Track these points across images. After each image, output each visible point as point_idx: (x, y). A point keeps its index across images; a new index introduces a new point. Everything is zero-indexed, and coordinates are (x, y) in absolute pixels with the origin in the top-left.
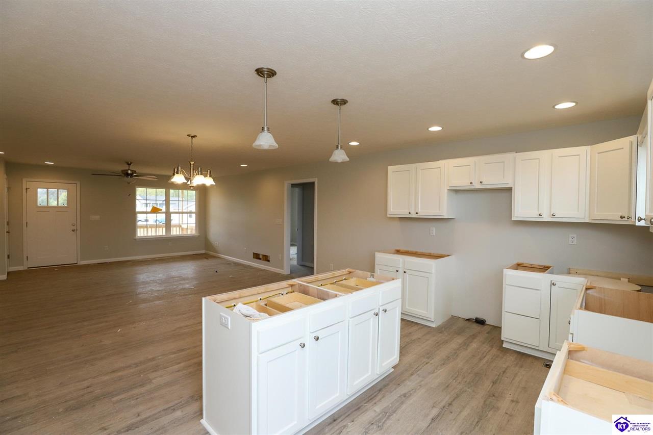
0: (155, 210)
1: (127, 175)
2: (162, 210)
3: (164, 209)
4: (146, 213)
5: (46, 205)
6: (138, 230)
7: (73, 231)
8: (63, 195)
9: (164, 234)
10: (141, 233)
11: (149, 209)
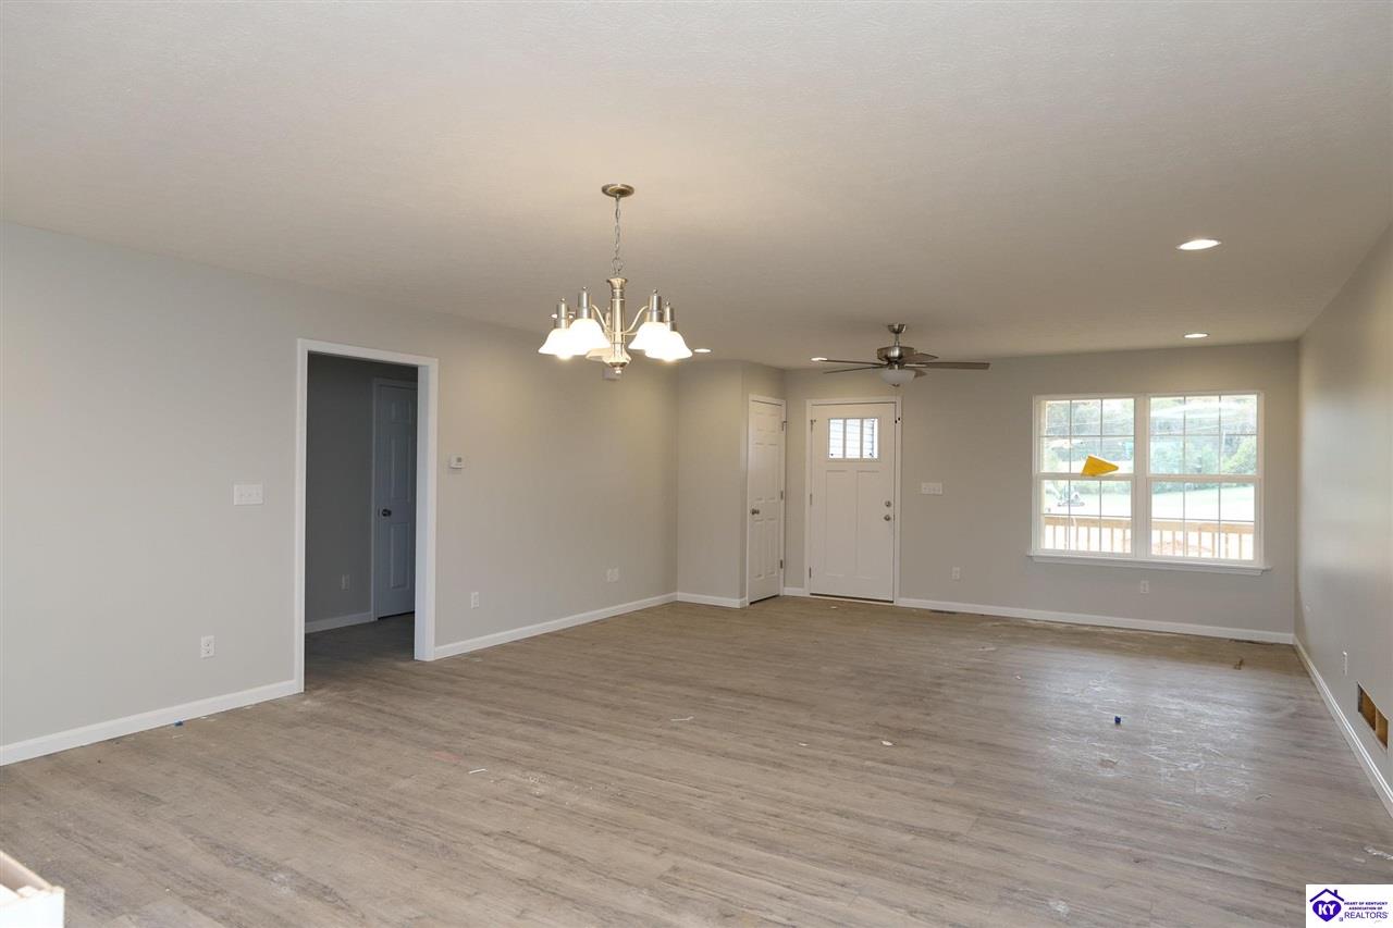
0: (1096, 470)
1: (891, 362)
2: (1117, 468)
3: (1126, 467)
4: (1069, 477)
5: (841, 457)
6: (1049, 530)
7: (887, 519)
8: (871, 428)
9: (1128, 550)
10: (1052, 541)
11: (1078, 466)
